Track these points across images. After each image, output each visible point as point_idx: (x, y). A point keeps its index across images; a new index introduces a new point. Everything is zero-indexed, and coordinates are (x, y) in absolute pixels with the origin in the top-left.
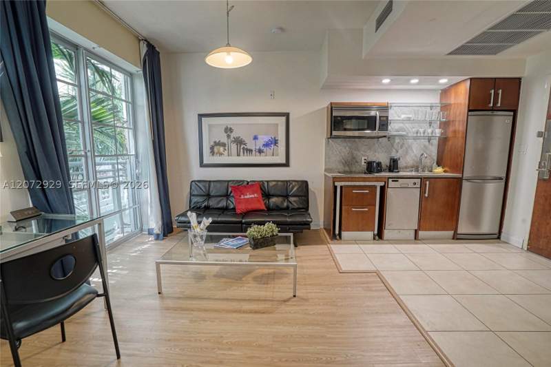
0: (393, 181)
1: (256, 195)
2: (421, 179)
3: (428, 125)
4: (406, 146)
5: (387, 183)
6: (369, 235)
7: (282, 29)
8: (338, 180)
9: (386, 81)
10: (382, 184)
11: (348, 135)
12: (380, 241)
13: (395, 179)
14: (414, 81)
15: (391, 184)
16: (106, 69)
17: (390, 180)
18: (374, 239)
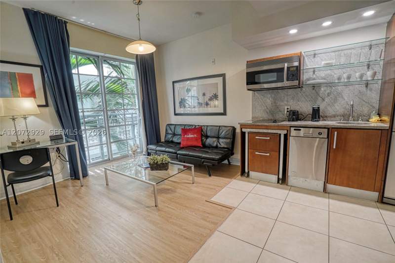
0: (295, 130)
1: (195, 136)
2: (328, 129)
3: (366, 67)
4: (335, 93)
5: (289, 131)
6: (274, 178)
7: (199, 13)
8: (244, 127)
9: (293, 31)
10: (285, 132)
11: (266, 87)
12: (284, 186)
13: (298, 128)
14: (327, 24)
15: (293, 132)
16: (117, 63)
17: (292, 129)
18: (278, 182)
